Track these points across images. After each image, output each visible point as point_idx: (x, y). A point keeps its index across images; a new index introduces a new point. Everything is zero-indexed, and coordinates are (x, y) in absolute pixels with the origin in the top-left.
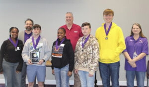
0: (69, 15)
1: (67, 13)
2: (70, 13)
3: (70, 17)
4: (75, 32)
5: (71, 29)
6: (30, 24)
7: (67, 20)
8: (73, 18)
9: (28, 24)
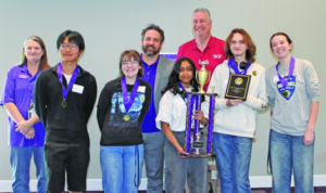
0: (201, 16)
1: (196, 11)
2: (203, 10)
3: (202, 21)
4: (216, 56)
5: (206, 50)
6: (155, 40)
7: (195, 29)
8: (210, 23)
9: (149, 39)
